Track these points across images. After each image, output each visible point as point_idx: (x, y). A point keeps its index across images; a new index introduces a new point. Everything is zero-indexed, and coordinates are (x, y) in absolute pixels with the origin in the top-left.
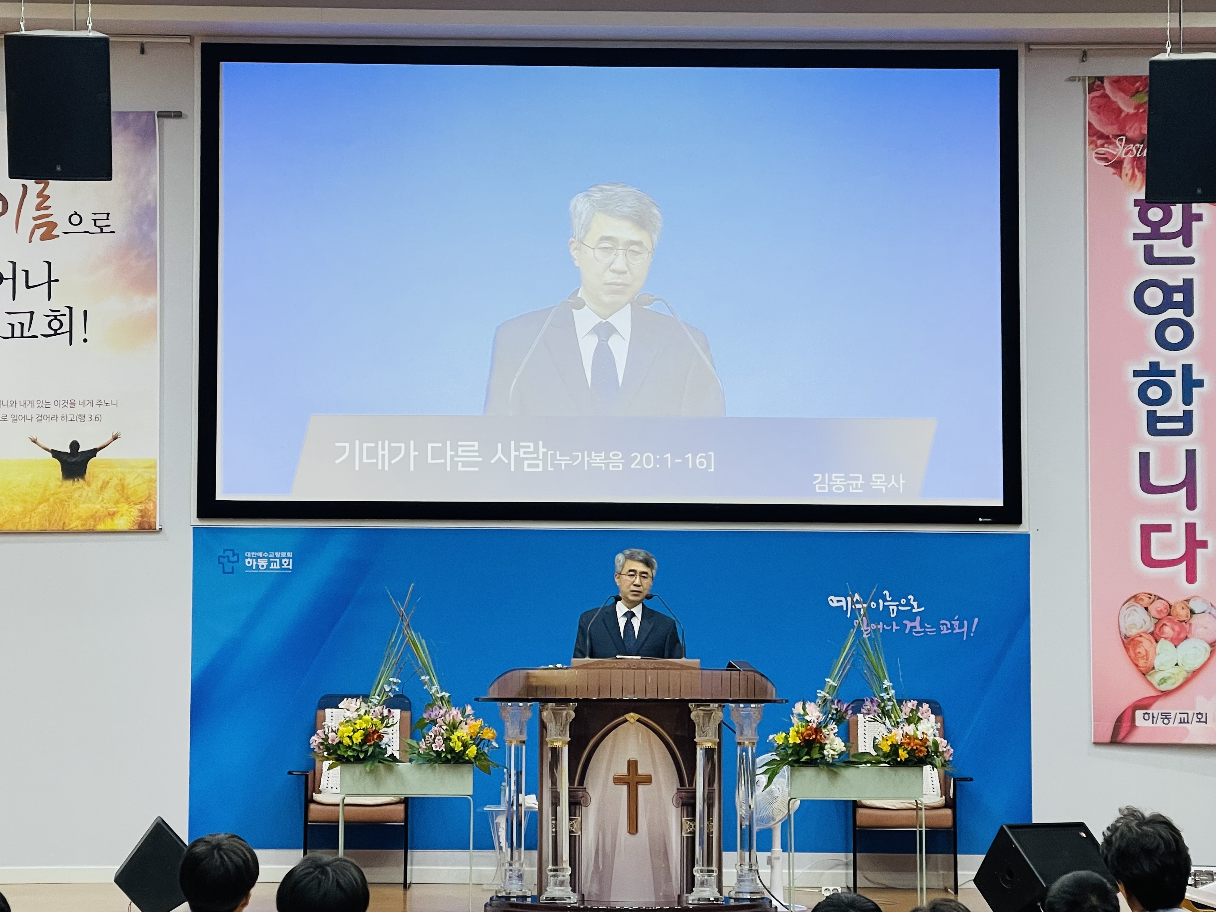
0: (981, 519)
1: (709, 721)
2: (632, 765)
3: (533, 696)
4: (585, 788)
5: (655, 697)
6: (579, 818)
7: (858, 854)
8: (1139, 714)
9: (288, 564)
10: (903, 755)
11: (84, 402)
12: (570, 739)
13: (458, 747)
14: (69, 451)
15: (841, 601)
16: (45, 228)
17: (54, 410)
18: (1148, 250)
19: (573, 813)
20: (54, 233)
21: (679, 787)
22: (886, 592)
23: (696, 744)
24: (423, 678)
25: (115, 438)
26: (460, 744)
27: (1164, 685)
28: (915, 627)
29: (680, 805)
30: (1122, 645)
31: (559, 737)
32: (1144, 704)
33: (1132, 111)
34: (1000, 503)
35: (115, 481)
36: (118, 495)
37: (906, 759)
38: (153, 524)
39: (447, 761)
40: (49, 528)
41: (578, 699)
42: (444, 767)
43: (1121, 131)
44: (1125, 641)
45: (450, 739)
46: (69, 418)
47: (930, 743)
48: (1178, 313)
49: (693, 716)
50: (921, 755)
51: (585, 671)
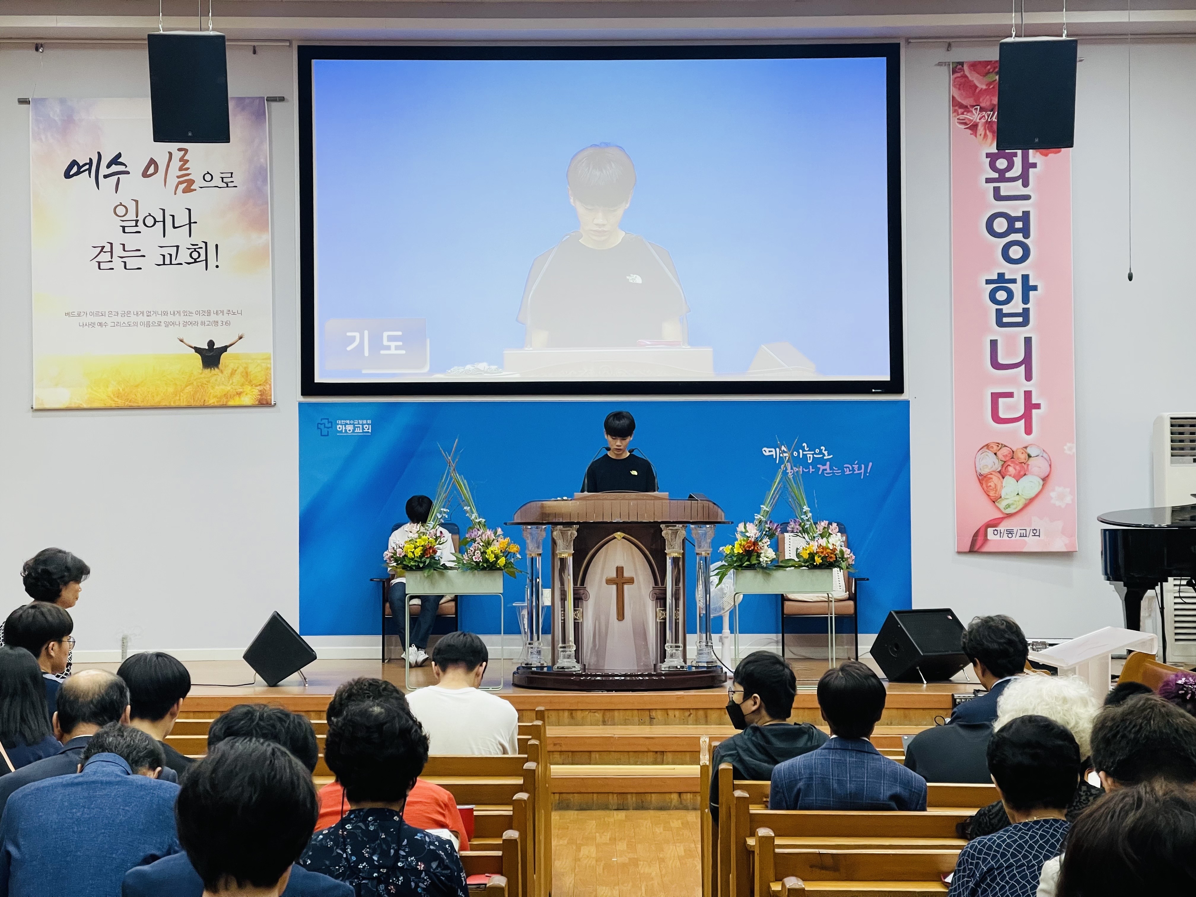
0: (873, 390)
1: (675, 537)
2: (620, 570)
3: (545, 520)
4: (586, 588)
5: (635, 520)
6: (581, 610)
7: (785, 635)
8: (990, 530)
9: (368, 429)
10: (818, 560)
11: (217, 312)
12: (573, 551)
13: (492, 559)
14: (207, 348)
15: (772, 451)
16: (185, 184)
17: (195, 318)
18: (997, 190)
19: (576, 606)
20: (192, 188)
21: (654, 586)
22: (804, 444)
23: (666, 554)
24: (465, 508)
25: (241, 338)
26: (494, 556)
27: (1009, 509)
28: (826, 470)
29: (656, 599)
30: (978, 480)
31: (566, 550)
32: (994, 524)
33: (984, 87)
34: (887, 378)
35: (241, 369)
36: (243, 380)
37: (820, 563)
38: (269, 401)
39: (484, 569)
40: (193, 404)
41: (579, 522)
42: (482, 573)
43: (976, 102)
44: (980, 478)
45: (486, 553)
46: (206, 324)
47: (838, 552)
48: (1019, 237)
49: (663, 534)
50: (831, 560)
51: (584, 502)
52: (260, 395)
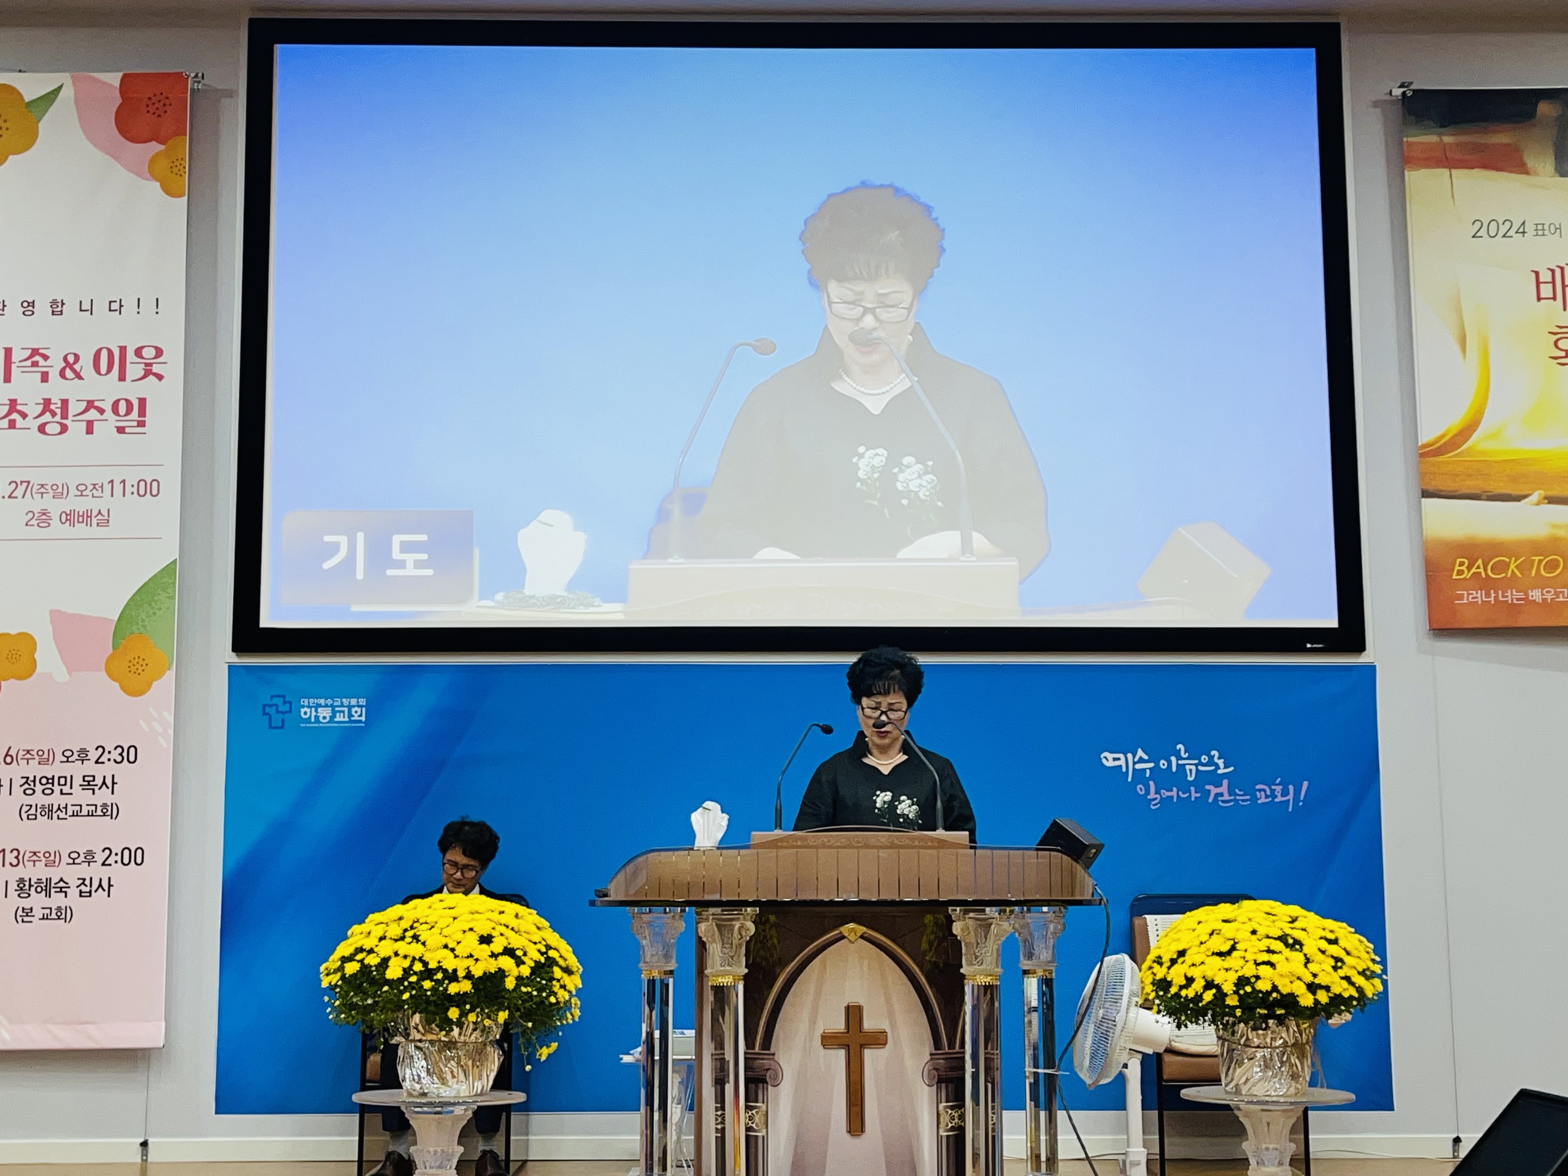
0: (1309, 646)
1: (985, 938)
2: (854, 1013)
4: (774, 1054)
5: (894, 896)
6: (764, 1106)
9: (359, 714)
12: (746, 971)
15: (1119, 759)
19: (752, 1097)
21: (933, 1051)
22: (1180, 747)
23: (963, 977)
28: (1222, 795)
29: (936, 1079)
31: (728, 968)
34: (1333, 623)
41: (760, 901)
51: (772, 853)
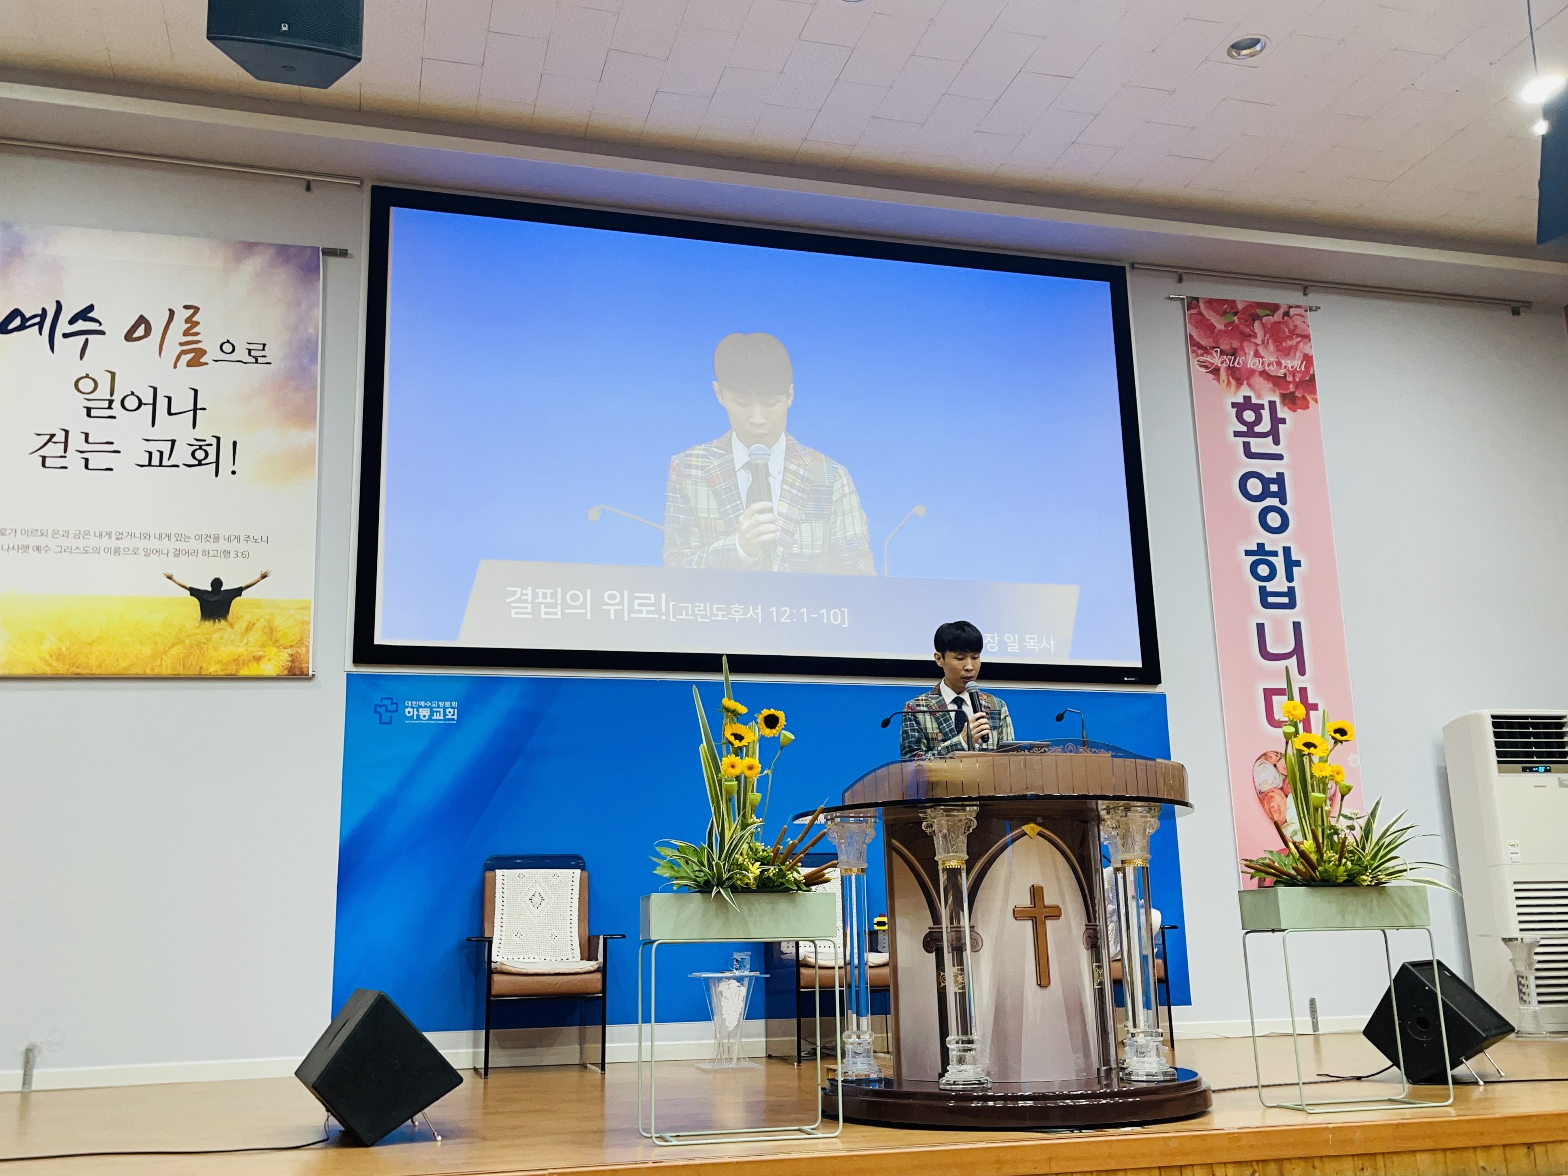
0: (1125, 680)
2: (1036, 893)
4: (974, 927)
9: (453, 714)
11: (230, 538)
14: (210, 589)
17: (194, 545)
18: (1246, 445)
20: (203, 360)
21: (1085, 923)
25: (264, 576)
29: (1089, 945)
30: (1258, 799)
31: (955, 854)
34: (1139, 664)
35: (262, 623)
36: (265, 638)
38: (305, 670)
40: (182, 671)
41: (979, 797)
43: (1215, 344)
44: (1261, 796)
48: (1274, 502)
52: (292, 661)
